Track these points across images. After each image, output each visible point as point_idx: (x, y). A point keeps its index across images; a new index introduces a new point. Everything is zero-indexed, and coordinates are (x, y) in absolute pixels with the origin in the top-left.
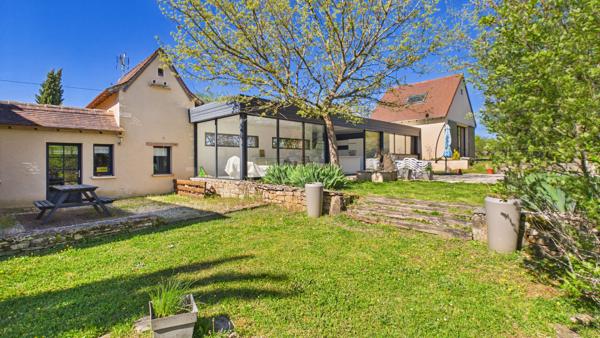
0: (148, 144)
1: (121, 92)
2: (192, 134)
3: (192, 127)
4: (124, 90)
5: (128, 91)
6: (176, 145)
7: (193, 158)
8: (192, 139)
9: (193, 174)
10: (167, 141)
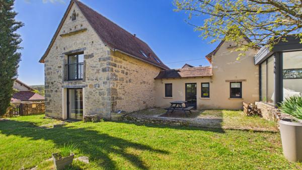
0: (226, 81)
1: (212, 56)
2: (257, 73)
3: (257, 68)
4: (214, 55)
5: (216, 55)
6: (244, 80)
7: (258, 88)
8: (258, 76)
9: (258, 99)
10: (239, 78)
